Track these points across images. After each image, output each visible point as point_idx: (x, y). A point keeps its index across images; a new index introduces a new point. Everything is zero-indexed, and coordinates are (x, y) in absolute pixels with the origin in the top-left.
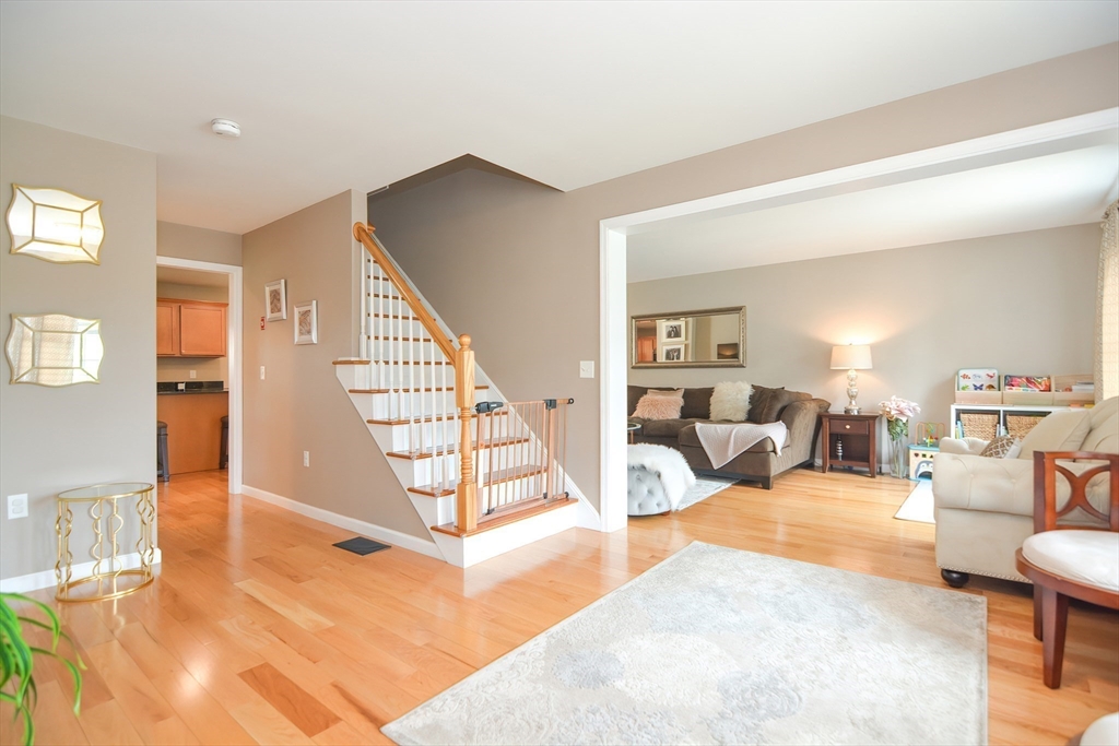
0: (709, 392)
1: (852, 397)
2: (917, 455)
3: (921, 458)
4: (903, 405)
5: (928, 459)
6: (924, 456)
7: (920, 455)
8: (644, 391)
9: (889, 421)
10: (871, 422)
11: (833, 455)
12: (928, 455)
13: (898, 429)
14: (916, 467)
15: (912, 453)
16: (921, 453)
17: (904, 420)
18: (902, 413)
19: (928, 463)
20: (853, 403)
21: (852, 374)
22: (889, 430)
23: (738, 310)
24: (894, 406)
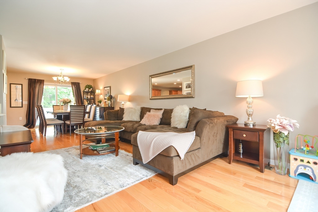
0: (171, 111)
1: (249, 115)
2: (296, 159)
3: (299, 162)
4: (285, 122)
5: (305, 163)
6: (302, 161)
7: (299, 160)
8: (149, 110)
9: (274, 133)
10: (260, 133)
11: (237, 152)
12: (306, 160)
13: (281, 140)
14: (295, 169)
15: (292, 157)
16: (299, 159)
17: (286, 133)
18: (284, 128)
19: (305, 167)
20: (250, 120)
21: (249, 100)
22: (274, 139)
23: (190, 67)
24: (278, 122)
